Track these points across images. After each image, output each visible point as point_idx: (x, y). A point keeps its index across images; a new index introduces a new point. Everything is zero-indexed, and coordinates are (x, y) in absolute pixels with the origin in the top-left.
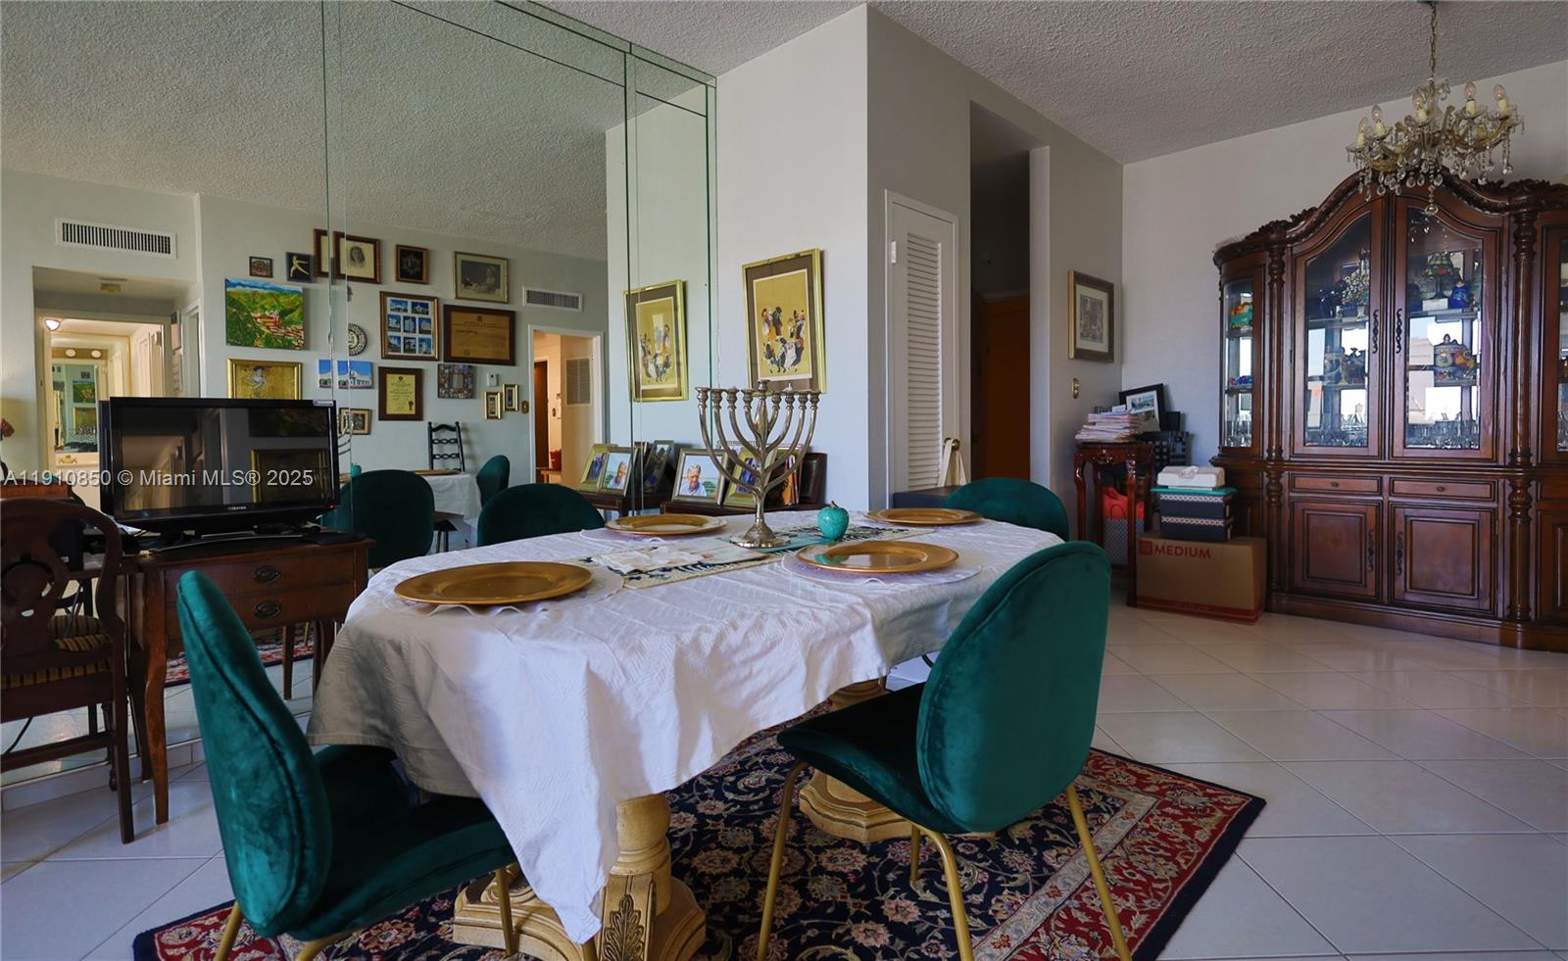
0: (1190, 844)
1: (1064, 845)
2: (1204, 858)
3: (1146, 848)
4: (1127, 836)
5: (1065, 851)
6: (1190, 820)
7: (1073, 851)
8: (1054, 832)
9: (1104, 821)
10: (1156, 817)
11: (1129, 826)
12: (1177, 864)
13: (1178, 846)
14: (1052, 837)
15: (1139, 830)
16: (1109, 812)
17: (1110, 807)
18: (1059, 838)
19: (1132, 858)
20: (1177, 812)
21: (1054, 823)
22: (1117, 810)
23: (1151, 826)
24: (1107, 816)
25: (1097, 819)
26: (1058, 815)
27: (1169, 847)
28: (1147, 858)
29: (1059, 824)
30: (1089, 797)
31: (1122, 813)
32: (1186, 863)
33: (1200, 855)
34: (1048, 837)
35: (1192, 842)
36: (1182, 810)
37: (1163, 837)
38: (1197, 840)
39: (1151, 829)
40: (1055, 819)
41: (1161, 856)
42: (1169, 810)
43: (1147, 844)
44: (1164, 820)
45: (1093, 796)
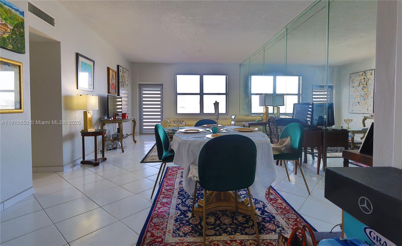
0: (151, 230)
1: (178, 216)
2: (147, 227)
3: (161, 224)
4: (167, 225)
5: (177, 215)
6: (153, 239)
7: (176, 216)
8: (183, 218)
9: (174, 226)
10: (162, 235)
11: (167, 228)
12: (153, 223)
13: (154, 228)
14: (182, 216)
15: (165, 228)
16: (175, 230)
17: (176, 232)
18: (181, 217)
19: (163, 220)
20: (157, 240)
21: (185, 220)
22: (174, 232)
23: (162, 231)
24: (175, 229)
25: (176, 226)
26: (186, 223)
27: (156, 227)
28: (160, 221)
29: (184, 220)
30: (183, 233)
31: (172, 232)
32: (151, 224)
33: (148, 228)
34: (183, 216)
35: (151, 231)
36: (156, 242)
37: (158, 229)
38: (150, 232)
39: (162, 230)
40: (186, 221)
41: (157, 223)
42: (160, 240)
43: (161, 225)
44: (160, 235)
45: (182, 234)
